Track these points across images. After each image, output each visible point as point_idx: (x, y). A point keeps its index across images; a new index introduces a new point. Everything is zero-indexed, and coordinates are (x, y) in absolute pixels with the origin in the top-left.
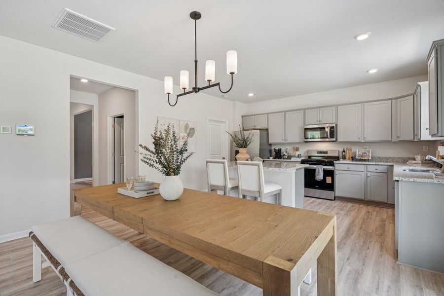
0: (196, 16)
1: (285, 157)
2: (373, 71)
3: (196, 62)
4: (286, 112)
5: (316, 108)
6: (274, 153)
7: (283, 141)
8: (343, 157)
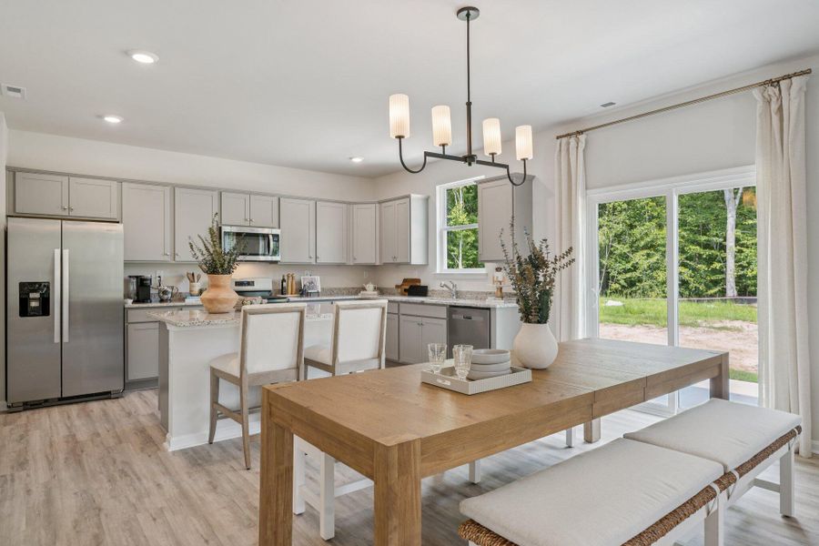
0: (467, 12)
1: (166, 297)
2: (357, 160)
3: (469, 104)
4: (174, 187)
5: (244, 192)
6: (133, 287)
7: (168, 259)
8: (283, 291)
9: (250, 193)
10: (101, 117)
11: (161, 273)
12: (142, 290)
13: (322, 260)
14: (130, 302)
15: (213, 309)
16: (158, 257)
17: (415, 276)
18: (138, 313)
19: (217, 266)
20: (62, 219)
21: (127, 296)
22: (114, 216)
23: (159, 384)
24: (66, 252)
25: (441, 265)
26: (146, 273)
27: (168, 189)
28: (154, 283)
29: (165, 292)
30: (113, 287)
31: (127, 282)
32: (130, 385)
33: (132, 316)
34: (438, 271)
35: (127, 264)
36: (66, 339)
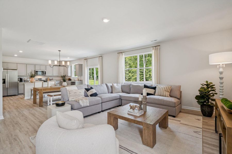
4: (27, 64)
5: (39, 65)
6: (19, 80)
7: (26, 75)
8: (47, 80)
9: (41, 65)
10: (14, 55)
11: (24, 77)
12: (21, 80)
13: (54, 75)
14: (19, 82)
15: (32, 82)
16: (24, 75)
17: (70, 78)
18: (20, 84)
19: (32, 76)
20: (7, 69)
21: (18, 81)
22: (16, 69)
23: (23, 94)
24: (8, 75)
25: (73, 76)
26: (22, 78)
27: (25, 65)
28: (23, 79)
29: (25, 80)
30: (16, 79)
31: (18, 79)
32: (19, 94)
33: (19, 84)
34: (73, 77)
35: (18, 76)
36: (8, 87)
